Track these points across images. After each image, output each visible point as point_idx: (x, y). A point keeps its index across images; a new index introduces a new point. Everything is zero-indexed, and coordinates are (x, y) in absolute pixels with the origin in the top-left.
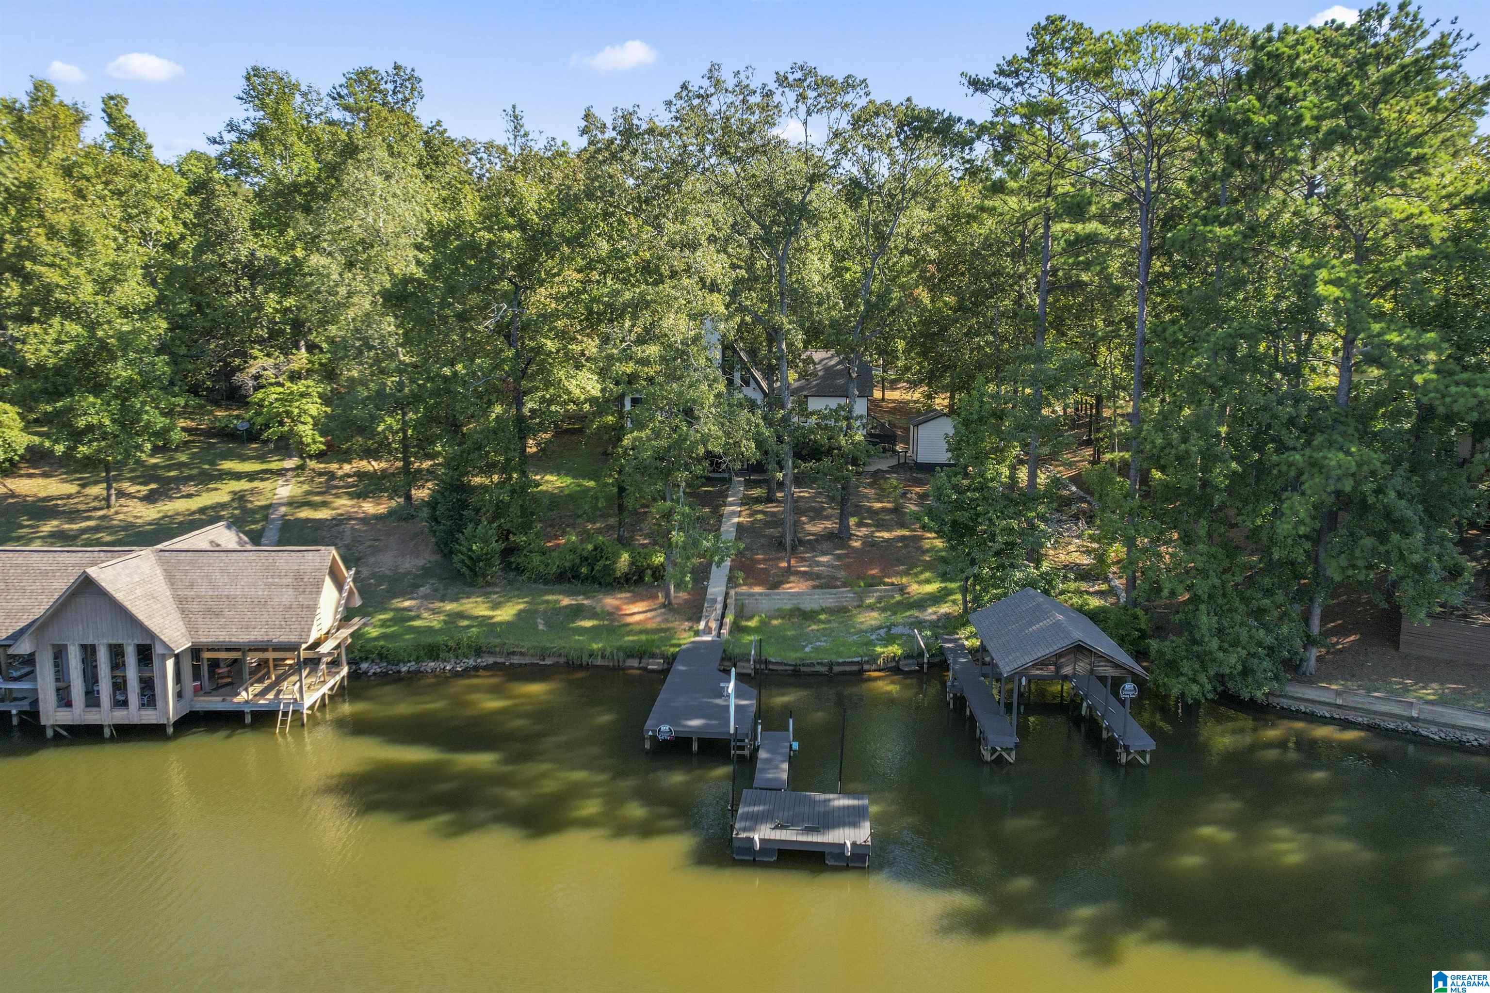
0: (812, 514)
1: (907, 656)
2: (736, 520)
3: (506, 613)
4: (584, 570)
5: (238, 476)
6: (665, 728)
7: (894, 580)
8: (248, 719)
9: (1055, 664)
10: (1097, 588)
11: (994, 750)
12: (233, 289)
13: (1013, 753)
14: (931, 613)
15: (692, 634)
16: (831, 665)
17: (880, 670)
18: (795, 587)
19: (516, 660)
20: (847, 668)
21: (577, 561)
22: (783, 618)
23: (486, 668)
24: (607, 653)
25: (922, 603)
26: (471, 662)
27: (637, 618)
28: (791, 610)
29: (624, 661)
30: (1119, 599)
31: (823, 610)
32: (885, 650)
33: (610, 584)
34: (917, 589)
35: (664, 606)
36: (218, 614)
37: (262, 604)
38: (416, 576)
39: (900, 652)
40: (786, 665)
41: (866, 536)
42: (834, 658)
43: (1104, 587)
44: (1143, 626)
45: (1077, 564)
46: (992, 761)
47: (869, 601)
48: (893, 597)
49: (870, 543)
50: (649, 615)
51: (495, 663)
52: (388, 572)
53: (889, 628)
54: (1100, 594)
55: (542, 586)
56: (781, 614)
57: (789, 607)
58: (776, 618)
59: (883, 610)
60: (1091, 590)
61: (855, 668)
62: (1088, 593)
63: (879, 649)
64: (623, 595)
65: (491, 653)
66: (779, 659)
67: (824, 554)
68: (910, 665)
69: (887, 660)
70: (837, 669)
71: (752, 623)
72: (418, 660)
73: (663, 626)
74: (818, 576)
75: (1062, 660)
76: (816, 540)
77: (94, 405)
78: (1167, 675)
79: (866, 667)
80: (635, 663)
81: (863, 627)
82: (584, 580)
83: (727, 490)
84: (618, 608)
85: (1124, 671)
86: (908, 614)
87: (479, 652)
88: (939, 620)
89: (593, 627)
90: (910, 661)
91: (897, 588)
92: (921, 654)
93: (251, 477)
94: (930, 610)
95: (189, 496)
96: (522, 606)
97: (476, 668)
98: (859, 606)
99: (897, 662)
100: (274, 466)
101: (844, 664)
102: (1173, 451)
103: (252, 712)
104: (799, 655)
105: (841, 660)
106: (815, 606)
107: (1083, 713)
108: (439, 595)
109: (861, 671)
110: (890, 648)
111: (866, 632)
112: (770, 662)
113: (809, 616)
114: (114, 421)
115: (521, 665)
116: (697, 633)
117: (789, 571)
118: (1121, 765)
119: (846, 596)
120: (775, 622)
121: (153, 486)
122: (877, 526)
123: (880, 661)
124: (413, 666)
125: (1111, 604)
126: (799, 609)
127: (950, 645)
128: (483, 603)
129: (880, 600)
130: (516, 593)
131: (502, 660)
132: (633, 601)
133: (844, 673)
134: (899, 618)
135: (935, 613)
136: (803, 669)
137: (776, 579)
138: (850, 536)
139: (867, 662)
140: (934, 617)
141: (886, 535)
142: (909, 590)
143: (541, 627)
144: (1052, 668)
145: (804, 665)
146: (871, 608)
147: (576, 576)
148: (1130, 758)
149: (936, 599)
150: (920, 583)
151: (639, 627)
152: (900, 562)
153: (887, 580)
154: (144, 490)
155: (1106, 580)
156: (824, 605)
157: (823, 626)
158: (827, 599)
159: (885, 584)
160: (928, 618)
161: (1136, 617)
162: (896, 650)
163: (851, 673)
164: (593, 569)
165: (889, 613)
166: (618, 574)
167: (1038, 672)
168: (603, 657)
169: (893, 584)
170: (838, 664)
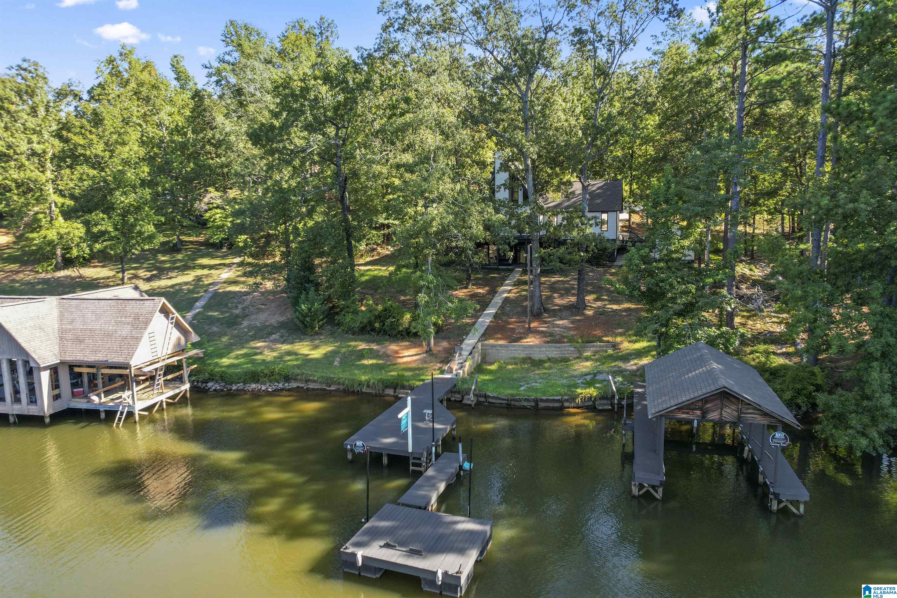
0: (562, 292)
1: (603, 398)
2: (505, 295)
3: (317, 354)
4: (377, 325)
5: (203, 267)
6: (359, 443)
7: (610, 339)
8: (103, 416)
9: (701, 409)
10: (784, 350)
11: (641, 486)
12: (214, 156)
13: (661, 490)
14: (632, 365)
15: (438, 372)
16: (536, 401)
17: (578, 408)
18: (531, 341)
19: (311, 386)
20: (551, 405)
21: (373, 318)
22: (516, 364)
23: (289, 390)
24: (371, 383)
25: (626, 358)
26: (281, 386)
27: (405, 360)
28: (523, 358)
29: (383, 390)
30: (802, 359)
31: (549, 359)
32: (583, 391)
33: (396, 336)
34: (627, 346)
35: (427, 352)
36: (81, 342)
37: (109, 335)
38: (274, 327)
39: (595, 394)
40: (500, 399)
41: (599, 308)
42: (539, 396)
43: (791, 349)
44: (819, 382)
45: (770, 332)
46: (640, 496)
47: (588, 354)
48: (606, 351)
49: (601, 313)
50: (414, 358)
51: (298, 387)
52: (259, 325)
53: (595, 375)
54: (787, 355)
55: (351, 336)
56: (515, 361)
57: (522, 356)
58: (511, 364)
59: (596, 360)
60: (779, 351)
61: (557, 405)
62: (774, 353)
63: (579, 391)
64: (404, 344)
65: (296, 380)
66: (495, 395)
67: (562, 319)
68: (605, 405)
69: (584, 400)
70: (542, 405)
71: (493, 367)
72: (245, 382)
73: (420, 366)
74: (551, 335)
75: (708, 406)
76: (559, 310)
77: (103, 219)
78: (835, 427)
79: (566, 404)
80: (390, 392)
81: (575, 373)
82: (379, 332)
83: (508, 276)
84: (397, 352)
85: (773, 420)
86: (613, 364)
87: (287, 379)
88: (638, 370)
89: (372, 365)
90: (605, 402)
91: (610, 345)
92: (613, 397)
93: (211, 267)
94: (632, 362)
95: (170, 278)
96: (330, 349)
97: (282, 390)
98: (578, 358)
99: (594, 402)
100: (227, 261)
101: (547, 401)
102: (840, 211)
103: (106, 411)
104: (514, 392)
105: (544, 398)
106: (543, 357)
107: (745, 455)
108: (282, 340)
109: (562, 408)
110: (588, 390)
111: (575, 377)
112: (489, 396)
113: (538, 363)
114: (116, 229)
115: (313, 389)
116: (442, 372)
117: (530, 331)
118: (771, 512)
119: (567, 350)
120: (510, 367)
121: (155, 272)
122: (610, 301)
123: (578, 400)
124: (241, 386)
125: (795, 363)
126: (530, 358)
127: (640, 390)
128: (308, 345)
129: (596, 352)
130: (332, 340)
131: (303, 385)
132: (408, 348)
133: (547, 409)
134: (605, 367)
135: (636, 364)
136: (513, 403)
137: (518, 336)
138: (585, 307)
139: (567, 400)
140: (634, 367)
141: (615, 307)
142: (621, 346)
143: (336, 363)
144: (698, 412)
145: (514, 400)
146: (587, 359)
147: (373, 330)
148: (782, 505)
149: (639, 354)
150: (630, 342)
151: (403, 366)
152: (619, 326)
153: (605, 339)
154: (149, 274)
155: (794, 344)
156: (550, 356)
157: (546, 371)
158: (553, 352)
159: (602, 341)
160: (629, 368)
161: (813, 374)
162: (592, 392)
163: (553, 409)
164: (384, 324)
165: (598, 363)
166: (401, 328)
167: (684, 416)
168: (368, 386)
169: (608, 342)
170: (542, 400)
